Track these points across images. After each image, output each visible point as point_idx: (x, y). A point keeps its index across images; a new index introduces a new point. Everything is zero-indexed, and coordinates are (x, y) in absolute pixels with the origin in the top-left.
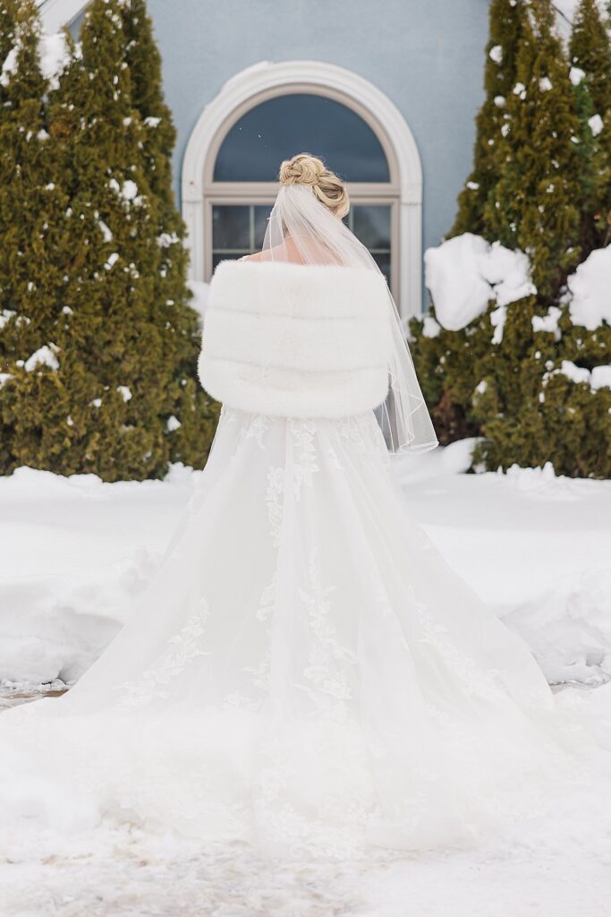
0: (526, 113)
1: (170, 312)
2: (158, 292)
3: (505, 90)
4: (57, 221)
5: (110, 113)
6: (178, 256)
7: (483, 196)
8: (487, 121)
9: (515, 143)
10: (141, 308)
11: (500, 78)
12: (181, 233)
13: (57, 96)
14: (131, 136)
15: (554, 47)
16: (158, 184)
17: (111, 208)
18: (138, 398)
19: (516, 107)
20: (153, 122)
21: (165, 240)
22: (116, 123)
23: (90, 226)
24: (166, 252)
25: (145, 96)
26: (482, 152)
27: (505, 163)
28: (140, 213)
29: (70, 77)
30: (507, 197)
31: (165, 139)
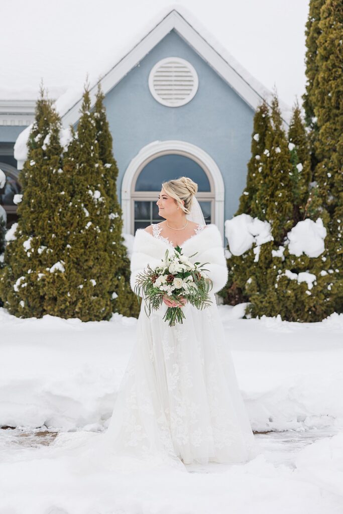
0: (270, 163)
1: (114, 247)
2: (109, 238)
3: (260, 152)
4: (65, 207)
5: (90, 162)
6: (118, 223)
7: (251, 198)
8: (252, 166)
9: (265, 176)
10: (101, 245)
11: (258, 148)
12: (120, 213)
13: (67, 154)
14: (98, 172)
15: (281, 134)
16: (110, 192)
17: (89, 202)
18: (99, 284)
19: (265, 160)
20: (108, 166)
21: (113, 216)
22: (92, 166)
23: (80, 210)
24: (113, 221)
25: (105, 154)
26: (250, 179)
27: (260, 183)
28: (101, 204)
29: (73, 146)
30: (261, 198)
31: (113, 173)
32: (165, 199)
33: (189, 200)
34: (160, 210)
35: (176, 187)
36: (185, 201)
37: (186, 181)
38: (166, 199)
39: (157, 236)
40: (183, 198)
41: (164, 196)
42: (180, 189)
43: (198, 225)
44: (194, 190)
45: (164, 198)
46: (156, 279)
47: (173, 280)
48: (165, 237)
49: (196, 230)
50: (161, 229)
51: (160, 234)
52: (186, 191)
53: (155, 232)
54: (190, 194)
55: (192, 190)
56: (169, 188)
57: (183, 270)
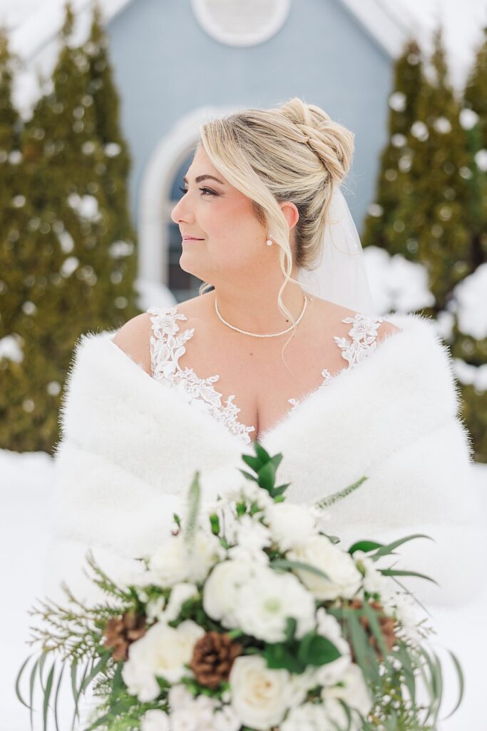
0: (424, 151)
2: (111, 293)
3: (405, 131)
4: (24, 230)
5: (74, 141)
6: (131, 265)
7: (385, 219)
8: (389, 158)
9: (414, 174)
11: (401, 123)
13: (28, 125)
14: (91, 161)
15: (447, 95)
17: (72, 221)
20: (113, 150)
21: (120, 249)
22: (77, 149)
24: (122, 260)
25: (105, 126)
26: (383, 184)
27: (406, 191)
29: (41, 109)
30: (408, 219)
31: (122, 166)
32: (208, 197)
33: (316, 204)
34: (184, 244)
35: (264, 141)
36: (303, 209)
37: (308, 116)
38: (214, 193)
39: (169, 368)
40: (292, 194)
41: (209, 183)
42: (280, 152)
43: (352, 314)
44: (342, 160)
45: (205, 191)
46: (131, 641)
47: (226, 675)
48: (202, 376)
49: (342, 342)
50: (188, 335)
51: (180, 359)
52: (308, 163)
53: (158, 348)
54: (324, 174)
55: (332, 157)
56: (230, 145)
57: (292, 624)
